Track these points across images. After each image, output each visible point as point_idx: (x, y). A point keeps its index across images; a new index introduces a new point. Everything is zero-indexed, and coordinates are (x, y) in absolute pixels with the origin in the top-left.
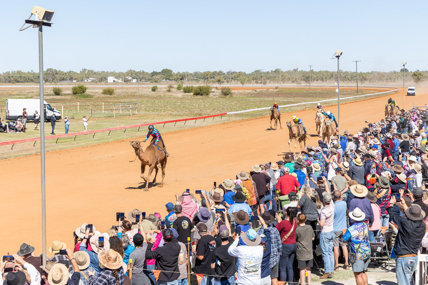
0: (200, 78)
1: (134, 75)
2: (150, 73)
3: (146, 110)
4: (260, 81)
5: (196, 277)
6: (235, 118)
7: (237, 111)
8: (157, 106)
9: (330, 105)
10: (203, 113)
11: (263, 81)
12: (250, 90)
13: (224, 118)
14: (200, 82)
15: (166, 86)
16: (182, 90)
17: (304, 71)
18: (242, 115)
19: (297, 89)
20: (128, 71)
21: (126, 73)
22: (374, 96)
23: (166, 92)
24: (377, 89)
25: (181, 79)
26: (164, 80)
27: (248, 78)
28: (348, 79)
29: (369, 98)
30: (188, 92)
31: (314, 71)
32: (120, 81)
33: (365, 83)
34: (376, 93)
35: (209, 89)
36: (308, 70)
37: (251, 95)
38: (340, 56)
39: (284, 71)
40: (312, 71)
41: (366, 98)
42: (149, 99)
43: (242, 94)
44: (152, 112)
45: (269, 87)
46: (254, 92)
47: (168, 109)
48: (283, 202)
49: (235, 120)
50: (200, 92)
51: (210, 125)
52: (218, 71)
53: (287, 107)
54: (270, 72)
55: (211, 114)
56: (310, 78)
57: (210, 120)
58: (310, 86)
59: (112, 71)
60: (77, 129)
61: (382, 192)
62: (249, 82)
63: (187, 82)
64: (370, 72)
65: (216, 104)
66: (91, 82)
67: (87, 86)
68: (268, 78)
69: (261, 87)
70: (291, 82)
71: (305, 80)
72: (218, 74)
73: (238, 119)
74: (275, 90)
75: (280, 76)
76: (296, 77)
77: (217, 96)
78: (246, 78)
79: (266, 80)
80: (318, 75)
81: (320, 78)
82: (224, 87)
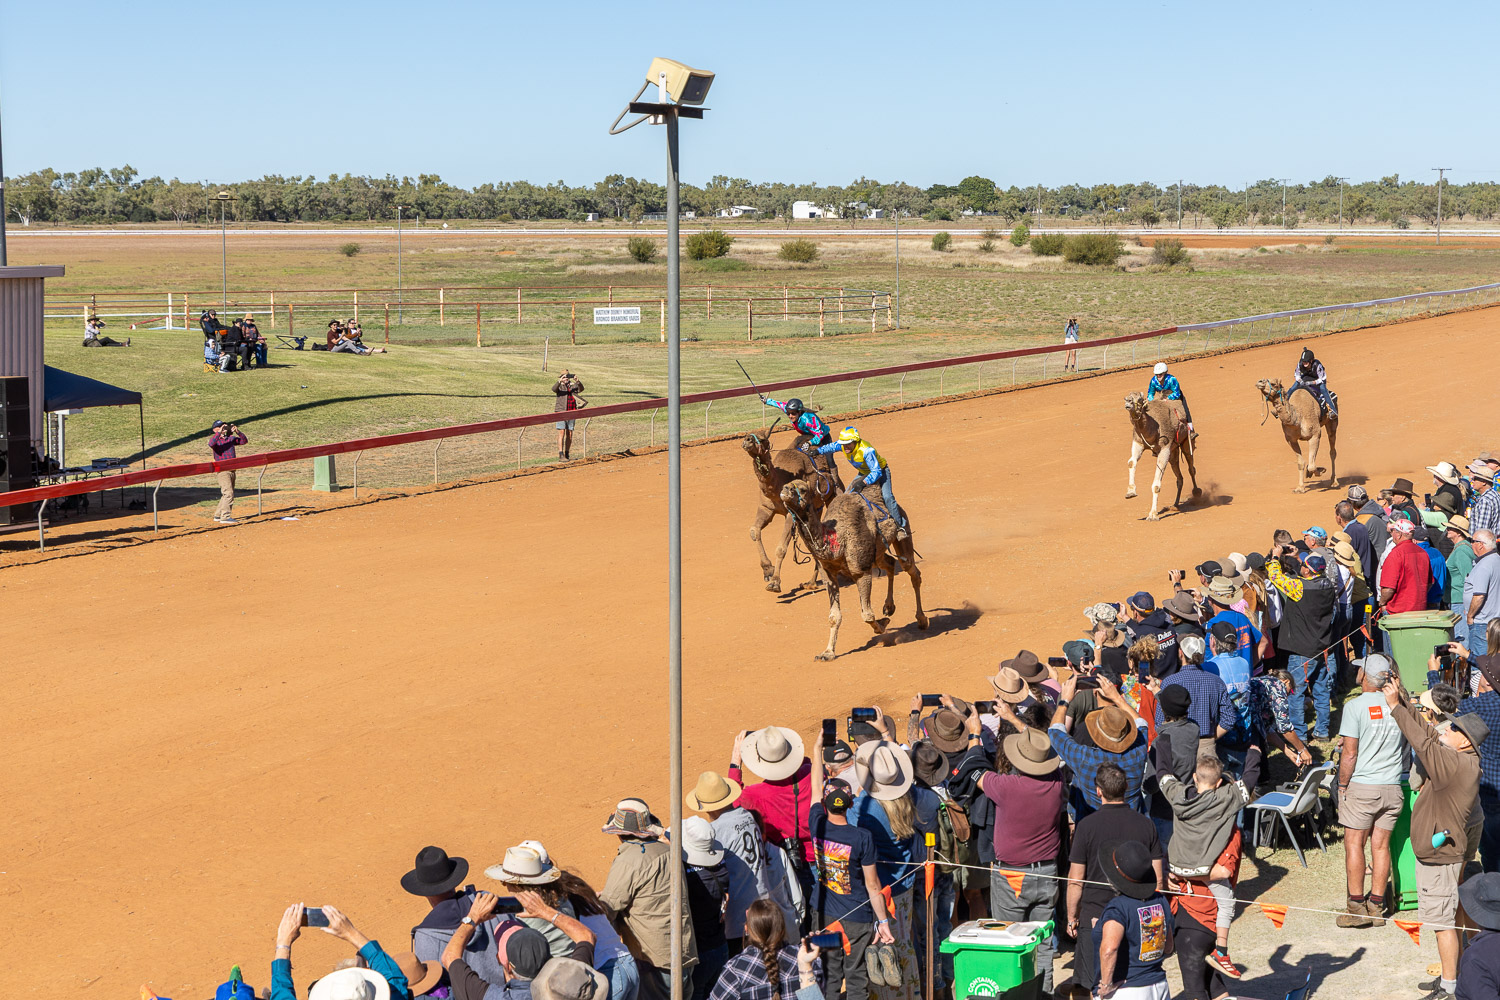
0: (1082, 207)
1: (874, 197)
2: (925, 189)
3: (919, 315)
4: (1275, 218)
6: (1203, 343)
7: (1206, 318)
8: (952, 301)
10: (1101, 327)
11: (1285, 218)
12: (1245, 247)
13: (1168, 344)
14: (1083, 221)
15: (977, 232)
17: (1417, 183)
19: (1397, 242)
20: (856, 182)
21: (852, 188)
23: (977, 252)
25: (1023, 210)
26: (970, 212)
27: (1237, 205)
30: (1047, 254)
32: (831, 215)
35: (1114, 244)
37: (1248, 264)
39: (1354, 183)
40: (1444, 184)
42: (927, 278)
43: (1218, 259)
45: (1304, 238)
46: (1257, 253)
47: (987, 311)
49: (1203, 349)
50: (1087, 254)
52: (1137, 183)
54: (1307, 185)
55: (1127, 330)
56: (1439, 208)
57: (1121, 348)
58: (1438, 233)
59: (807, 183)
63: (1043, 220)
65: (1137, 294)
66: (741, 217)
67: (729, 232)
68: (1300, 206)
69: (1278, 236)
70: (1374, 220)
71: (1422, 215)
72: (1141, 194)
73: (1213, 345)
74: (1326, 248)
75: (1341, 199)
76: (1393, 205)
77: (1141, 265)
78: (1231, 205)
79: (1295, 213)
80: (1463, 198)
81: (1472, 208)
82: (1164, 237)
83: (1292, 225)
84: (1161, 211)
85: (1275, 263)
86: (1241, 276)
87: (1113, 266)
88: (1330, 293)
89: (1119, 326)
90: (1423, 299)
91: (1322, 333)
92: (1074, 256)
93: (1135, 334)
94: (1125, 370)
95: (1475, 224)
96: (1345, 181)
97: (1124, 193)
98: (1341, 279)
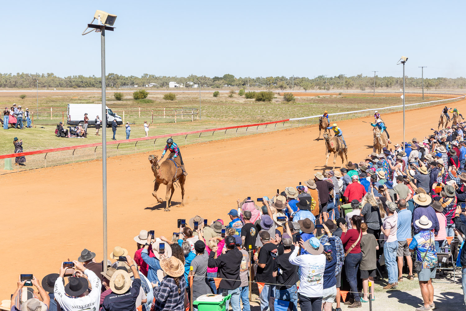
0: (262, 84)
1: (196, 80)
2: (212, 78)
3: (207, 116)
4: (323, 87)
5: (257, 286)
6: (298, 125)
7: (300, 117)
8: (218, 112)
9: (394, 111)
10: (265, 120)
11: (326, 87)
12: (312, 96)
13: (286, 125)
14: (262, 88)
15: (228, 91)
16: (244, 96)
17: (368, 77)
18: (305, 121)
19: (362, 95)
20: (190, 76)
21: (188, 78)
22: (441, 102)
23: (228, 97)
24: (444, 95)
25: (243, 85)
26: (226, 86)
27: (311, 83)
28: (414, 85)
29: (435, 105)
30: (250, 98)
31: (379, 76)
32: (181, 86)
33: (431, 90)
34: (442, 99)
35: (271, 95)
36: (372, 76)
37: (314, 101)
38: (405, 62)
39: (348, 77)
40: (376, 77)
41: (432, 104)
42: (211, 105)
43: (305, 100)
44: (213, 118)
45: (333, 94)
46: (317, 98)
47: (230, 115)
48: (346, 211)
49: (297, 126)
50: (262, 98)
51: (272, 131)
52: (280, 76)
53: (351, 114)
54: (333, 77)
55: (274, 120)
56: (375, 84)
57: (272, 126)
58: (374, 92)
59: (174, 76)
60: (138, 134)
61: (448, 201)
62: (312, 87)
63: (249, 88)
64: (437, 78)
65: (278, 110)
66: (152, 87)
67: (148, 91)
68: (331, 84)
69: (324, 93)
70: (355, 88)
71: (369, 87)
72: (281, 80)
73: (301, 125)
74: (339, 97)
75: (344, 82)
76: (360, 83)
77: (280, 101)
79: (329, 86)
80: (382, 81)
81: (385, 85)
82: (287, 93)
83: (328, 89)
84: (288, 85)
85: (323, 101)
87: (271, 102)
89: (271, 119)
90: (368, 111)
92: (258, 99)
95: (386, 89)
96: (345, 76)
97: (276, 79)
98: (343, 106)
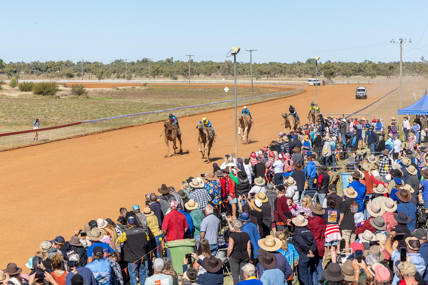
0: (41, 71)
4: (122, 75)
6: (92, 128)
10: (49, 122)
11: (127, 75)
12: (109, 87)
13: (77, 129)
14: (41, 76)
18: (102, 124)
25: (15, 72)
27: (106, 70)
28: (239, 73)
30: (26, 91)
33: (262, 79)
35: (54, 87)
37: (112, 95)
39: (155, 61)
40: (191, 62)
43: (99, 93)
45: (134, 84)
46: (115, 90)
50: (43, 91)
56: (189, 71)
57: (58, 131)
58: (189, 82)
63: (24, 76)
68: (133, 71)
69: (124, 83)
70: (163, 77)
71: (183, 74)
72: (66, 65)
73: (97, 129)
74: (144, 88)
75: (150, 67)
76: (171, 70)
77: (66, 95)
78: (104, 70)
79: (131, 73)
80: (199, 68)
81: (203, 71)
82: (76, 84)
83: (129, 78)
84: (75, 72)
85: (123, 94)
86: (108, 100)
87: (55, 96)
88: (145, 107)
89: (57, 121)
90: (183, 109)
91: (142, 124)
92: (37, 91)
93: (64, 125)
94: (59, 140)
95: (204, 78)
96: (151, 60)
97: (59, 65)
98: (150, 101)
